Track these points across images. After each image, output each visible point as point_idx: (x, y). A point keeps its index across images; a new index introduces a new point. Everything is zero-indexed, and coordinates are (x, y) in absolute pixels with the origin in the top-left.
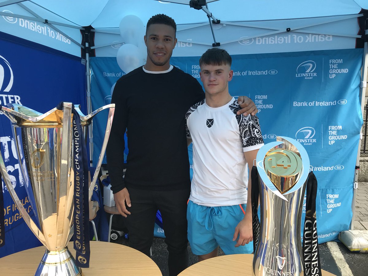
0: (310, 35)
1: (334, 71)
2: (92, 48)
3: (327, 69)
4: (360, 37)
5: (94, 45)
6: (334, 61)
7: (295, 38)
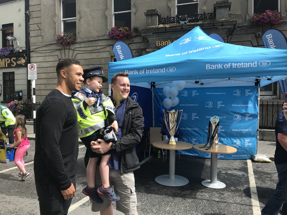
0: (238, 81)
1: (247, 94)
2: (154, 85)
3: (244, 93)
4: (256, 81)
5: (155, 84)
6: (247, 90)
7: (232, 81)
